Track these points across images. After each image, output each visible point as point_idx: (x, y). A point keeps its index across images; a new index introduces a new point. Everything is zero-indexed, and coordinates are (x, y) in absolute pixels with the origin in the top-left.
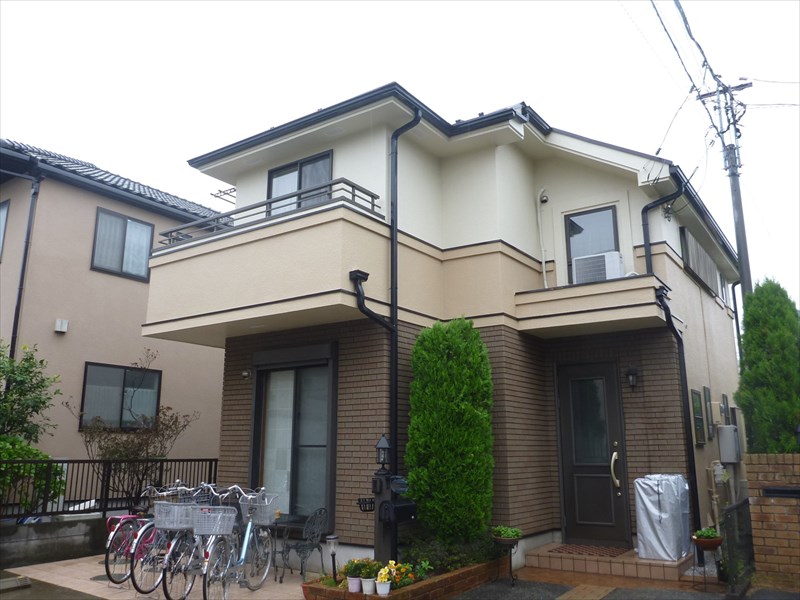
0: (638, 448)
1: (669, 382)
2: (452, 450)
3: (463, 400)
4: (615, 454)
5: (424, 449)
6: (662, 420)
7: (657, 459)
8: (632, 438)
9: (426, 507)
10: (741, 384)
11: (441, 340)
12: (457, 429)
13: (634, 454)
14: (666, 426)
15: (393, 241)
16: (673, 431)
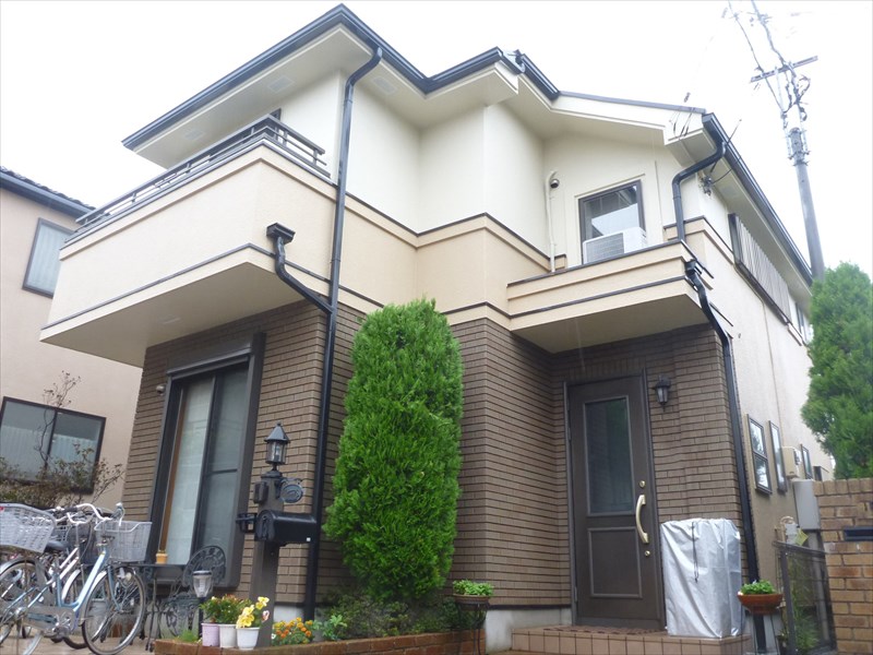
0: (672, 489)
1: (712, 396)
2: (393, 464)
3: (413, 399)
4: (642, 498)
5: (357, 464)
6: (703, 448)
7: (698, 501)
8: (664, 475)
9: (352, 545)
10: (810, 395)
11: (390, 322)
12: (402, 437)
13: (668, 496)
14: (708, 455)
15: (337, 203)
16: (719, 461)
